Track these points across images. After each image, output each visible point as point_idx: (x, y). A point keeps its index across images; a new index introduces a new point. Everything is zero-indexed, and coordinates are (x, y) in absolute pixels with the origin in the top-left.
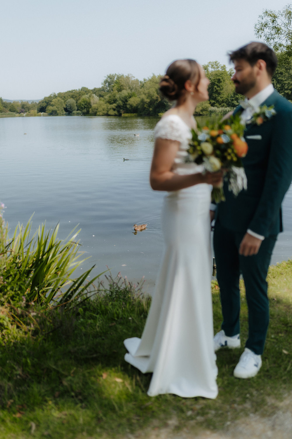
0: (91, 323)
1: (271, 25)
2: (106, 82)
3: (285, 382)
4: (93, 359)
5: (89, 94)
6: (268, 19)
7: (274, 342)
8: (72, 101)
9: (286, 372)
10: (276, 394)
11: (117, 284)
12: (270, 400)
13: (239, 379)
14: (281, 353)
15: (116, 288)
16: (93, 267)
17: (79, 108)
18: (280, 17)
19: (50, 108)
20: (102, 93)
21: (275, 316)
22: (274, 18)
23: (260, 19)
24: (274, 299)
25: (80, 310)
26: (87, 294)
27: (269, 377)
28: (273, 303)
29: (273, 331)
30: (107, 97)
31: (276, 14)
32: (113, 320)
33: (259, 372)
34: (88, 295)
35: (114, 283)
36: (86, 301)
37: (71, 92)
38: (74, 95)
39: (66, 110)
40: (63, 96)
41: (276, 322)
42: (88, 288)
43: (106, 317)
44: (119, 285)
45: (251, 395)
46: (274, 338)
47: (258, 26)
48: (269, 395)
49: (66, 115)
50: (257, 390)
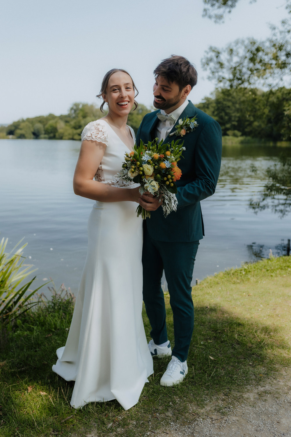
0: (28, 335)
1: (215, 59)
2: (72, 109)
3: (208, 388)
4: (21, 373)
5: (56, 120)
6: (213, 54)
7: (202, 349)
8: (39, 126)
9: (210, 378)
10: (198, 401)
11: (60, 296)
12: (192, 408)
13: (164, 387)
14: (207, 359)
15: (59, 299)
16: (34, 279)
17: (47, 132)
18: (223, 53)
19: (18, 132)
20: (68, 119)
21: (207, 323)
22: (218, 54)
23: (206, 54)
24: (207, 307)
25: (19, 321)
26: (27, 305)
27: (193, 383)
28: (206, 311)
29: (202, 338)
30: (72, 123)
31: (220, 50)
32: (50, 331)
33: (185, 379)
34: (29, 306)
35: (56, 295)
36: (26, 313)
37: (39, 117)
38: (41, 120)
39: (34, 134)
40: (31, 121)
41: (207, 329)
42: (28, 300)
43: (43, 328)
44: (62, 296)
45: (174, 403)
46: (203, 345)
47: (204, 61)
48: (191, 402)
49: (34, 138)
50: (180, 398)
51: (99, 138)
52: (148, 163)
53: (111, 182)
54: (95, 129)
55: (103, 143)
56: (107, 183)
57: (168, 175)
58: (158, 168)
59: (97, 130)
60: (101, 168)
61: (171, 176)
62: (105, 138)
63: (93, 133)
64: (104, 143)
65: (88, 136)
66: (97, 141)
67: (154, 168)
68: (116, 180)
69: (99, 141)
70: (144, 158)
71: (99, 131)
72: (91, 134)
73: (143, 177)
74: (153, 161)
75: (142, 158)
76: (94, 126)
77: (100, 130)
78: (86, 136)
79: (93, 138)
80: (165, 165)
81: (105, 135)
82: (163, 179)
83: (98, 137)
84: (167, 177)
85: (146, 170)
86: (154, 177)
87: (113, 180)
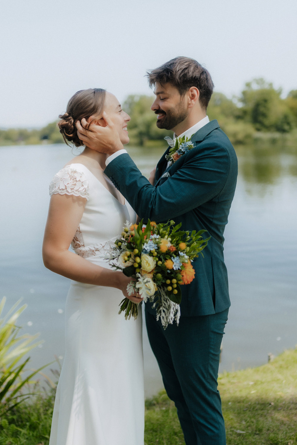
24: (270, 404)
43: (35, 433)
51: (76, 191)
52: (151, 254)
53: (94, 247)
54: (71, 179)
55: (82, 198)
56: (89, 249)
57: (173, 278)
58: (162, 265)
59: (73, 179)
60: (79, 229)
61: (177, 280)
62: (85, 189)
63: (68, 184)
64: (84, 197)
65: (60, 188)
66: (74, 194)
67: (157, 264)
68: (101, 245)
69: (76, 195)
70: (146, 247)
71: (76, 181)
72: (66, 186)
73: (138, 270)
74: (158, 253)
75: (144, 244)
76: (68, 174)
77: (78, 179)
78: (57, 188)
79: (68, 191)
80: (174, 264)
81: (86, 187)
82: (166, 281)
83: (76, 189)
84: (171, 280)
85: (144, 264)
86: (154, 275)
87: (97, 245)
